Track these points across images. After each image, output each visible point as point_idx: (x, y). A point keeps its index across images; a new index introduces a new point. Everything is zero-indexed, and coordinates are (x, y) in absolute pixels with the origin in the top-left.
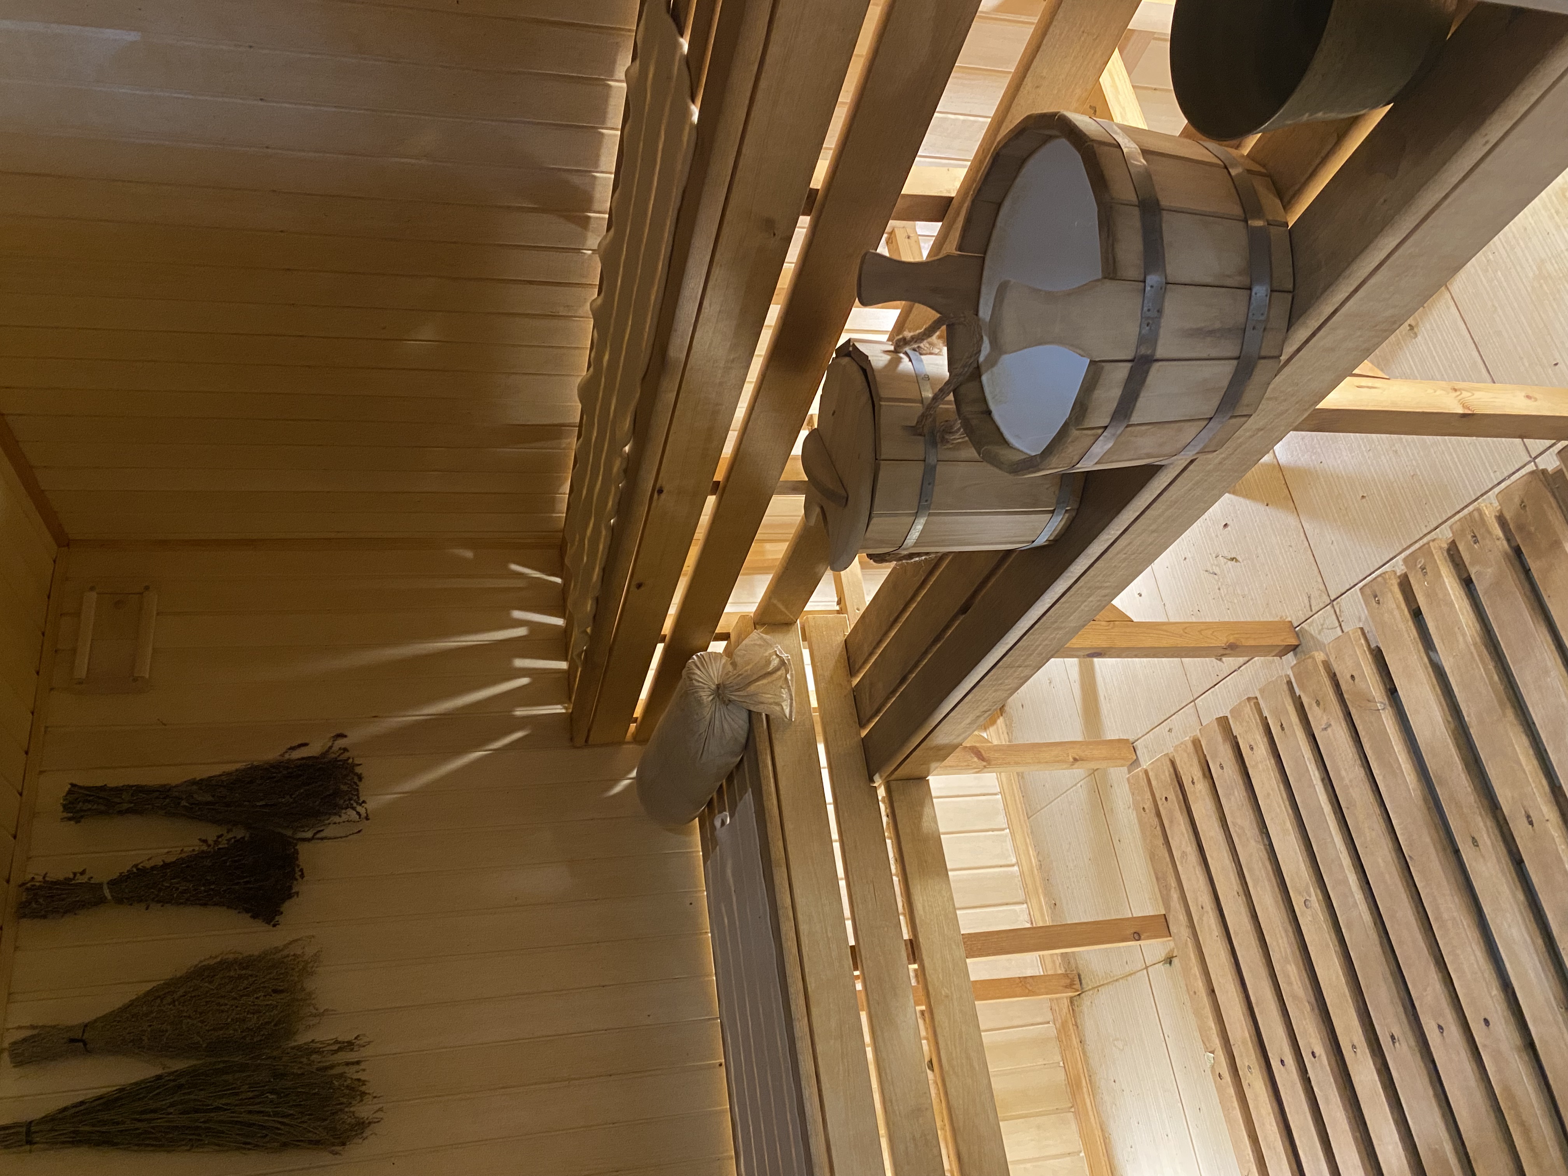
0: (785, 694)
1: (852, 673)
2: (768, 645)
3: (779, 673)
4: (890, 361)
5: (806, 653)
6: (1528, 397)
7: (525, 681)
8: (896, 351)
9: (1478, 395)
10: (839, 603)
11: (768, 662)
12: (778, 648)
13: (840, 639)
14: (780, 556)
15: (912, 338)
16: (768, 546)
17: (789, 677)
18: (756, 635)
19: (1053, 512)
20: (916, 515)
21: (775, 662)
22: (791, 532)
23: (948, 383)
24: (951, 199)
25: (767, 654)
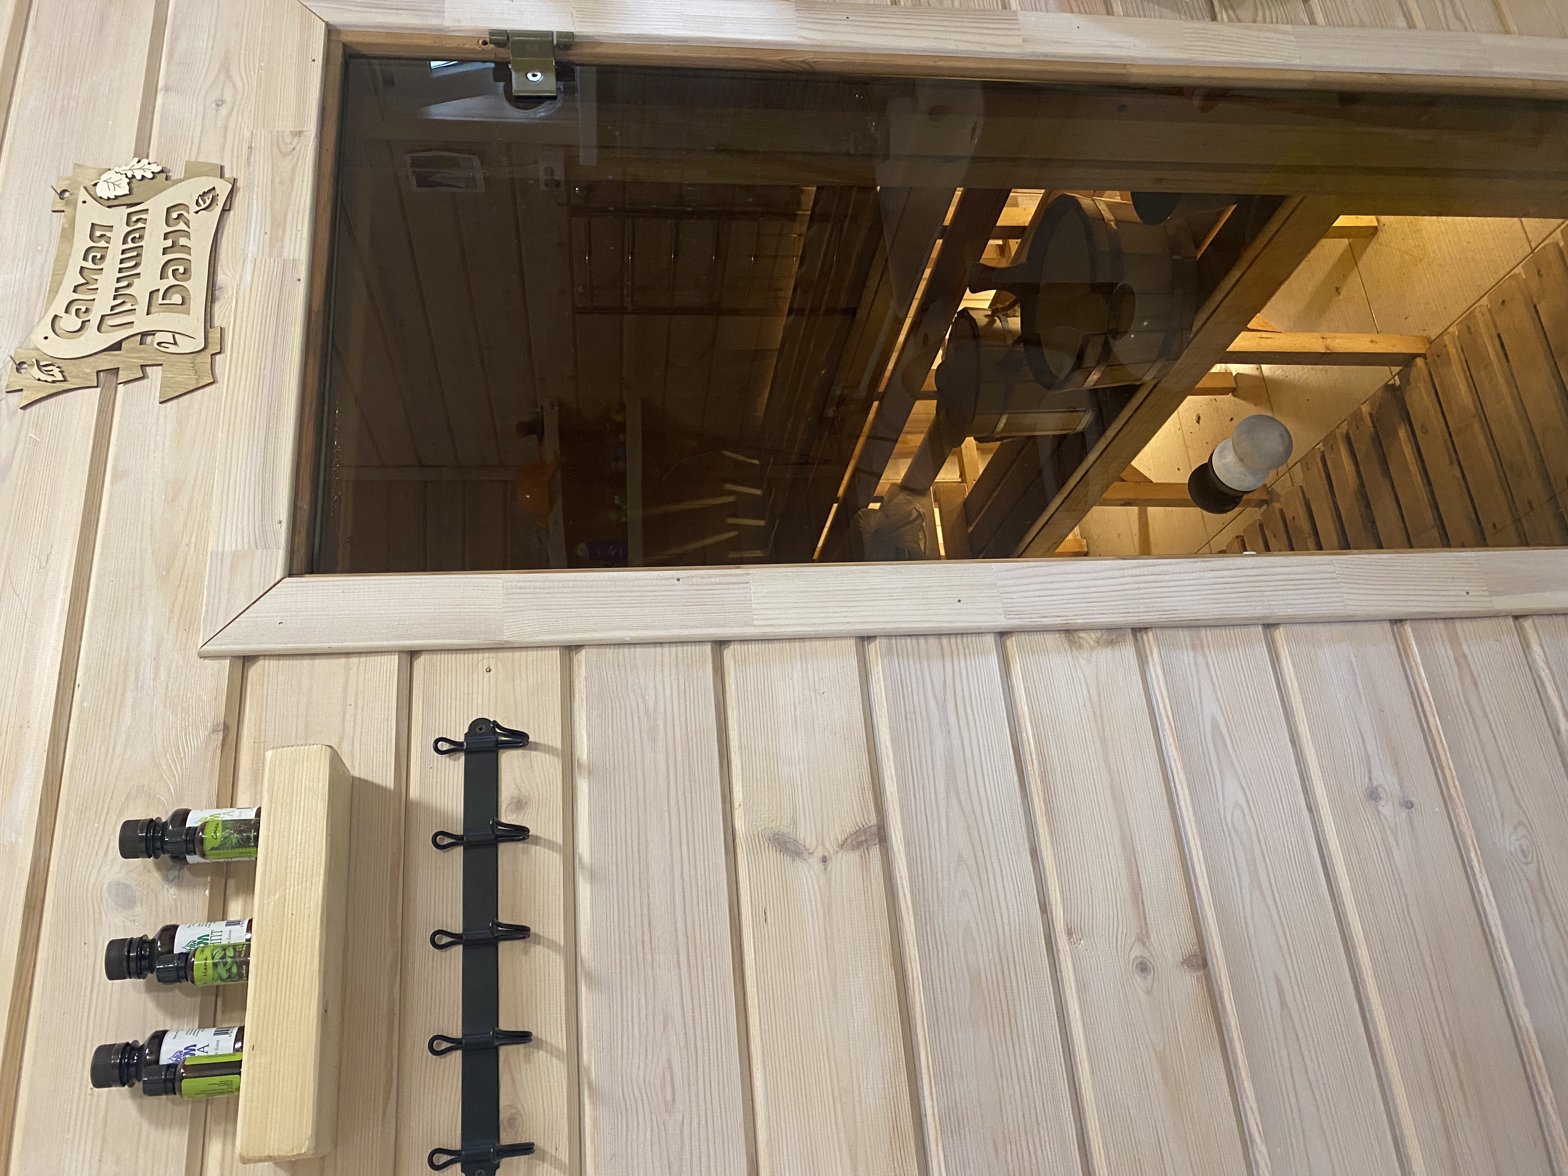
0: (921, 535)
1: (969, 524)
2: (911, 503)
3: (917, 522)
4: (988, 322)
5: (936, 511)
6: (1372, 341)
7: (733, 534)
8: (993, 315)
9: (1337, 341)
10: (961, 476)
11: (911, 514)
12: (918, 506)
13: (961, 500)
14: (919, 444)
15: (1002, 308)
16: (910, 437)
17: (924, 524)
18: (902, 497)
19: (1085, 411)
20: (1002, 414)
21: (915, 514)
22: (926, 427)
23: (1020, 337)
24: (1025, 227)
25: (909, 509)
